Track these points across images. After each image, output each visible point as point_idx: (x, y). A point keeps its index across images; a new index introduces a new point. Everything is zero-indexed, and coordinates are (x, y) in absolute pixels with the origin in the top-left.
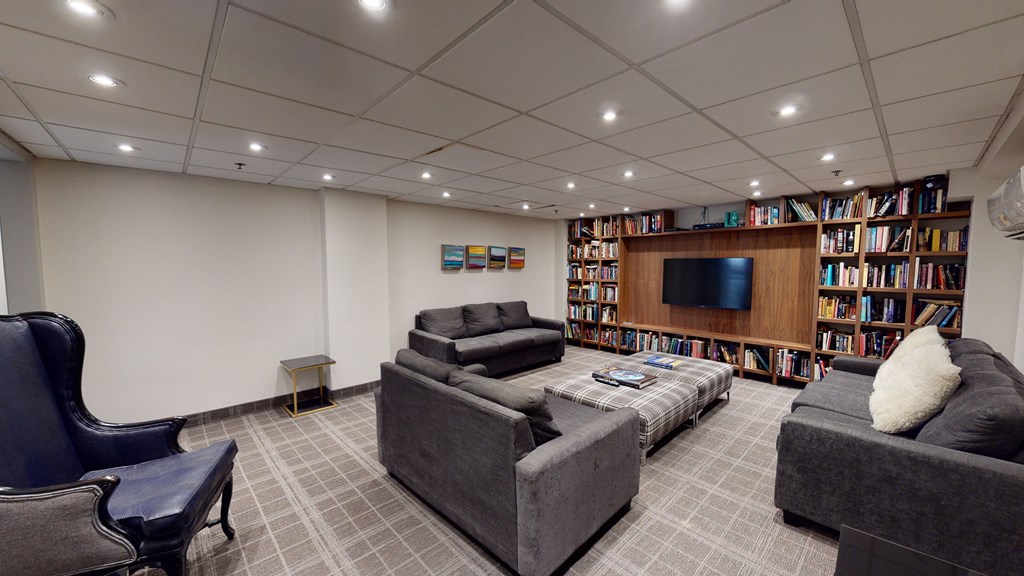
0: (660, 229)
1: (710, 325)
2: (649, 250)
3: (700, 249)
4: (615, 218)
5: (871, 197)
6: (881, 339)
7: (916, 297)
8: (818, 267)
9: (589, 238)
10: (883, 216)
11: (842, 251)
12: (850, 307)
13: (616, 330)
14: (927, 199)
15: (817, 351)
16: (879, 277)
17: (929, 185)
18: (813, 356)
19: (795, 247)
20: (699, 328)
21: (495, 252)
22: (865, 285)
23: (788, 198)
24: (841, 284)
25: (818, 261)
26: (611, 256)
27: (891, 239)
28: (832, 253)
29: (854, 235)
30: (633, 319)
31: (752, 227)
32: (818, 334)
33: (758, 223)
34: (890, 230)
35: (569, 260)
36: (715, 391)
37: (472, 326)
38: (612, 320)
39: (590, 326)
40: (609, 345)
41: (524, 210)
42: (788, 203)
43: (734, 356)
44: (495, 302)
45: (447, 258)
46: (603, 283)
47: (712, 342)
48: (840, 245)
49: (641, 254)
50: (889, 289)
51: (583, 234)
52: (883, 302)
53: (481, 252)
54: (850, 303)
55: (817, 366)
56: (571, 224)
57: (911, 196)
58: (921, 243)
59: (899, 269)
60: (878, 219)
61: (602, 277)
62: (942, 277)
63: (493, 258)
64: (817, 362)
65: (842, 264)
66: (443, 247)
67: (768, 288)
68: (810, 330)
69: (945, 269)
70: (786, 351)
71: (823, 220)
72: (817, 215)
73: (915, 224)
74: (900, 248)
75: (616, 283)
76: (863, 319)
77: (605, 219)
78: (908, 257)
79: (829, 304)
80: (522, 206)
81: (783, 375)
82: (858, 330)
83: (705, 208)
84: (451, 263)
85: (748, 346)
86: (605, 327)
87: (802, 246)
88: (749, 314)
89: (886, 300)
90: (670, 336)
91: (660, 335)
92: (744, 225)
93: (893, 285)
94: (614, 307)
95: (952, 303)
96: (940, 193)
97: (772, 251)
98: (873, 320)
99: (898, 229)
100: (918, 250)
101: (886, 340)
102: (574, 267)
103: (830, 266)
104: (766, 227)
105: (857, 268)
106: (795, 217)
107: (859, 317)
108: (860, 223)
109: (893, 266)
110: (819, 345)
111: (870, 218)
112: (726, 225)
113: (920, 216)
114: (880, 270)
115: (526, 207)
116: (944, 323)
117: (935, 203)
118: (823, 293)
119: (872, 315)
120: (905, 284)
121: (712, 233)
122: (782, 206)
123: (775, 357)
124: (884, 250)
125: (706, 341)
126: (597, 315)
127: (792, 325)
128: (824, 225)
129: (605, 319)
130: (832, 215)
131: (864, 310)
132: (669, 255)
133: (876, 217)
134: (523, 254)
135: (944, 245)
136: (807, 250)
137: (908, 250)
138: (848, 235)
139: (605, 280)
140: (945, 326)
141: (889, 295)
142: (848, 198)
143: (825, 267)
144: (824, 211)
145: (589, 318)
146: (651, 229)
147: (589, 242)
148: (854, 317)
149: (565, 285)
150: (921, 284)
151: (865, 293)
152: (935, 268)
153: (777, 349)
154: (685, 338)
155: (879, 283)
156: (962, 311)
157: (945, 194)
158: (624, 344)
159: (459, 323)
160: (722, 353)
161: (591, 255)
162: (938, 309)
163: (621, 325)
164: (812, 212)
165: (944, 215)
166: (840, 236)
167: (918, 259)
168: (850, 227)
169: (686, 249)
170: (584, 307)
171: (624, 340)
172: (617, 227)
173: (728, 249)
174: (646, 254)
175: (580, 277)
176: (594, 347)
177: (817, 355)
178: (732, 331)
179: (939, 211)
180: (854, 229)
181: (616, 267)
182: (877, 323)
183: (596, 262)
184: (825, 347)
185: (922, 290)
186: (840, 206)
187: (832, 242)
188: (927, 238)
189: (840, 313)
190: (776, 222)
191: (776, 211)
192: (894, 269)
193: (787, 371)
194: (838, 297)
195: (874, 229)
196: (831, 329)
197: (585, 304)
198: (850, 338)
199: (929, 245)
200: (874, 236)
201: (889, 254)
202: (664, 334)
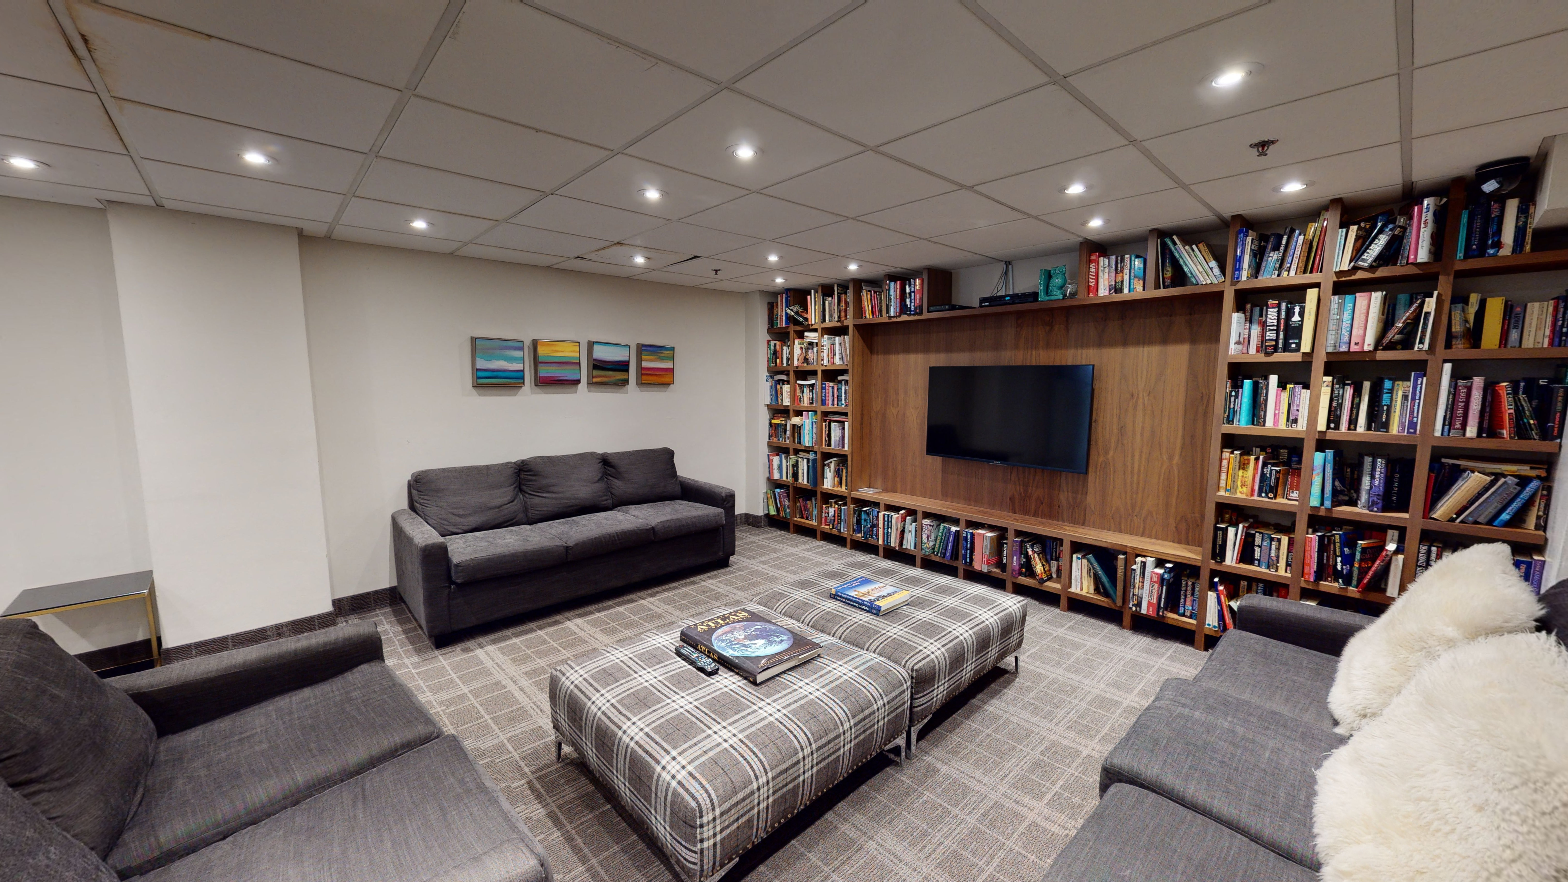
0: (921, 307)
1: (1012, 499)
2: (907, 350)
3: (997, 346)
4: (844, 287)
5: (1345, 224)
6: (1353, 546)
7: (1438, 454)
8: (1222, 384)
9: (801, 328)
10: (1372, 268)
11: (1275, 349)
12: (1287, 473)
13: (845, 504)
14: (1478, 223)
15: (1213, 564)
16: (1355, 408)
17: (1490, 187)
18: (1205, 575)
19: (1179, 341)
20: (992, 505)
21: (601, 353)
22: (1322, 425)
23: (1162, 234)
24: (1269, 423)
25: (1222, 371)
26: (838, 361)
27: (1388, 320)
28: (1253, 354)
29: (1302, 314)
30: (879, 482)
31: (1092, 299)
32: (1216, 529)
33: (1103, 291)
34: (1385, 299)
35: (769, 370)
36: (993, 652)
37: (536, 500)
38: (841, 483)
39: (805, 494)
40: (835, 532)
41: (635, 267)
42: (1164, 246)
43: (1054, 564)
44: (600, 451)
45: (481, 364)
46: (825, 414)
47: (1011, 535)
48: (1271, 335)
49: (893, 358)
50: (1375, 436)
51: (789, 318)
52: (1360, 464)
53: (568, 352)
54: (1288, 463)
55: (1212, 596)
56: (772, 299)
57: (1440, 216)
58: (1457, 328)
59: (1402, 389)
60: (1360, 275)
61: (823, 403)
62: (1508, 408)
63: (598, 365)
64: (1213, 587)
65: (1273, 379)
66: (474, 340)
67: (1122, 429)
68: (1203, 517)
69: (1515, 392)
70: (1150, 561)
71: (1236, 280)
72: (1223, 271)
73: (1445, 285)
74: (1407, 341)
75: (846, 414)
76: (1315, 502)
77: (827, 291)
78: (1425, 362)
79: (1243, 466)
80: (631, 257)
81: (1144, 611)
82: (1301, 523)
83: (1008, 263)
84: (494, 374)
85: (1078, 547)
86: (828, 497)
87: (1193, 341)
88: (1085, 481)
89: (1368, 460)
90: (939, 518)
91: (920, 515)
92: (1073, 295)
93: (1386, 426)
94: (842, 459)
95: (1525, 470)
96: (1512, 206)
97: (1132, 351)
98: (1336, 503)
99: (1403, 298)
100: (1448, 345)
101: (1364, 550)
102: (779, 381)
103: (1248, 384)
104: (1118, 298)
105: (1306, 386)
106: (1180, 277)
107: (1305, 496)
108: (1317, 285)
109: (1387, 384)
110: (1219, 553)
111: (1340, 273)
112: (1042, 297)
113: (1459, 266)
114: (1358, 393)
115: (639, 260)
116: (1505, 516)
117: (1499, 232)
118: (1230, 441)
119: (1335, 492)
120: (1413, 425)
121: (1020, 314)
122: (1152, 252)
123: (1128, 573)
124: (1369, 344)
125: (1002, 532)
126: (816, 475)
127: (1167, 505)
128: (1237, 292)
129: (829, 482)
130: (1257, 270)
131: (1317, 480)
132: (940, 360)
133: (1355, 269)
134: (672, 358)
135: (1514, 335)
136: (1202, 348)
137: (1426, 346)
138: (1290, 313)
139: (829, 408)
140: (1507, 524)
141: (1375, 450)
142: (1293, 231)
143: (1237, 385)
144: (1239, 260)
145: (803, 480)
146: (904, 309)
147: (801, 336)
148: (1295, 495)
149: (764, 416)
150: (1450, 425)
151: (1322, 445)
152: (1490, 389)
153: (1132, 554)
154: (963, 523)
155: (1353, 422)
156: (1549, 489)
157: (1524, 211)
158: (859, 531)
159: (502, 496)
160: (1028, 558)
161: (806, 360)
162: (1492, 483)
163: (855, 494)
164: (1213, 264)
165: (1521, 260)
166: (1272, 314)
167: (1448, 367)
168: (1296, 294)
169: (972, 348)
170: (793, 458)
171: (859, 522)
172: (847, 303)
173: (1048, 346)
174: (901, 357)
175: (786, 402)
176: (809, 532)
177: (1214, 573)
178: (1052, 513)
179: (1506, 251)
180: (1302, 300)
181: (847, 382)
182: (1345, 510)
183: (814, 373)
184: (1231, 559)
185: (1454, 439)
186: (1276, 248)
187: (1256, 330)
188: (1471, 318)
189: (1267, 487)
190: (1139, 287)
191: (1138, 263)
192: (1391, 391)
193: (1150, 604)
194: (1263, 449)
195: (1349, 298)
196: (1245, 520)
197: (797, 452)
198: (1285, 540)
199: (1474, 335)
200: (1347, 316)
201: (1381, 355)
202: (927, 515)
